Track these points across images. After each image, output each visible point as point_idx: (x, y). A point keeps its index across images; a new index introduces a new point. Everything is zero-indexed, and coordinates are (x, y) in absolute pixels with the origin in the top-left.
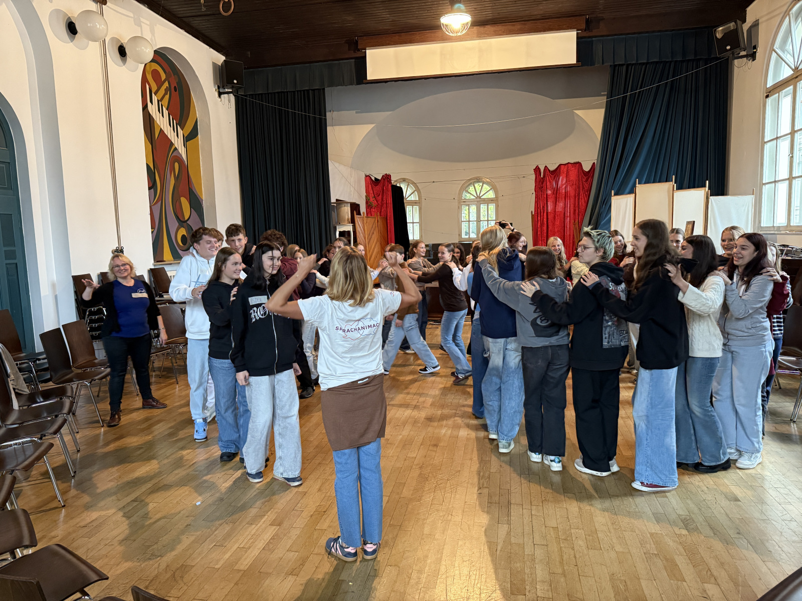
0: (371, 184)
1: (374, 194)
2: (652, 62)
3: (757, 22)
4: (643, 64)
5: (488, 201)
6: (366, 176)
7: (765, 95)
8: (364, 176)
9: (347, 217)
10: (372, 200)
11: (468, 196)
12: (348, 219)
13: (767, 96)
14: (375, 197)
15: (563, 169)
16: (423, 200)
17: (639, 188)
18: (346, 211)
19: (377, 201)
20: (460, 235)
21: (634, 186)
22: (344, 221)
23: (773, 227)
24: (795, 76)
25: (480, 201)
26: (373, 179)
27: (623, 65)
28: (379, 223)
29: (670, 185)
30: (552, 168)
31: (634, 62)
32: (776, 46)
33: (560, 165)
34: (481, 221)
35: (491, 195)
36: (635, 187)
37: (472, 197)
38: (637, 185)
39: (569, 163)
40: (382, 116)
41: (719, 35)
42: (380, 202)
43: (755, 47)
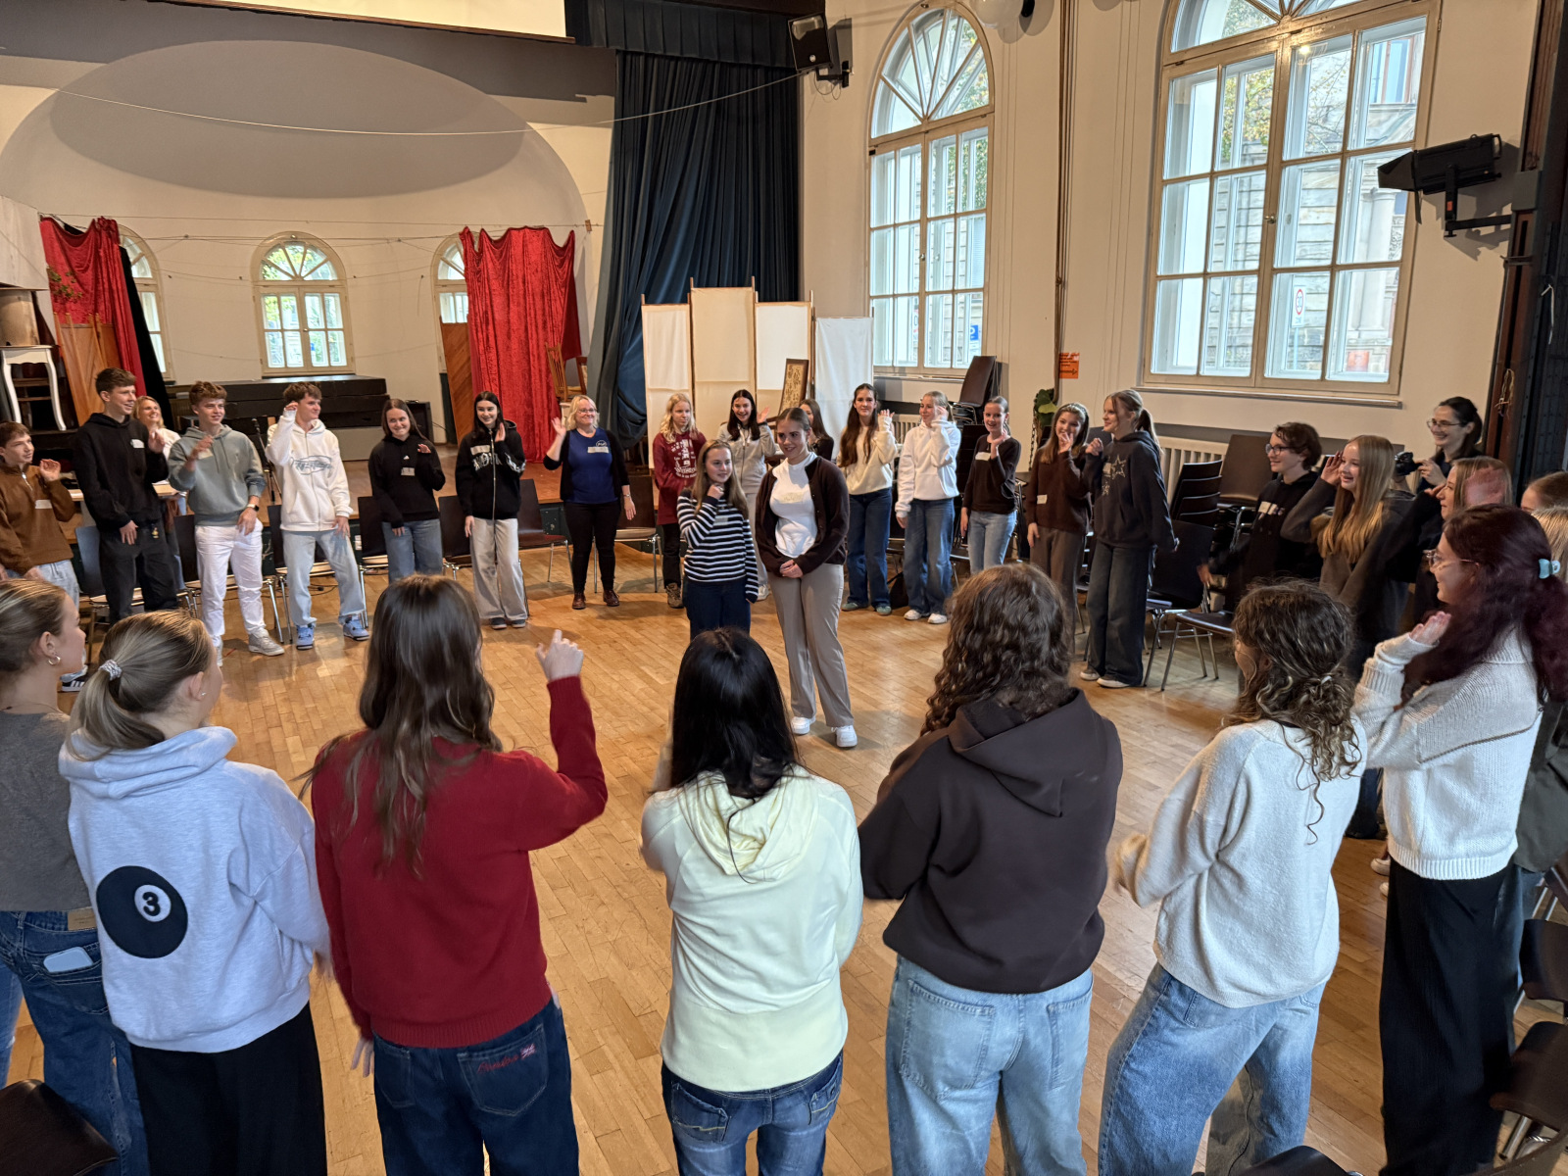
0: (61, 242)
1: (70, 266)
2: (689, 58)
3: (847, 23)
4: (672, 58)
5: (320, 288)
6: (43, 219)
7: (868, 149)
8: (38, 219)
9: (28, 328)
10: (67, 282)
11: (272, 275)
12: (32, 332)
13: (872, 153)
14: (73, 273)
15: (517, 238)
16: (165, 279)
17: (698, 294)
18: (25, 311)
19: (81, 285)
20: (264, 361)
21: (688, 290)
22: (23, 338)
23: (893, 367)
24: (923, 130)
25: (299, 287)
26: (62, 225)
27: (639, 54)
28: (102, 340)
29: (747, 293)
30: (496, 234)
31: (660, 52)
32: (885, 73)
33: (509, 230)
34: (309, 330)
35: (327, 273)
36: (690, 291)
37: (286, 278)
38: (693, 289)
39: (526, 227)
40: (76, 70)
41: (798, 34)
42: (90, 287)
43: (846, 65)
